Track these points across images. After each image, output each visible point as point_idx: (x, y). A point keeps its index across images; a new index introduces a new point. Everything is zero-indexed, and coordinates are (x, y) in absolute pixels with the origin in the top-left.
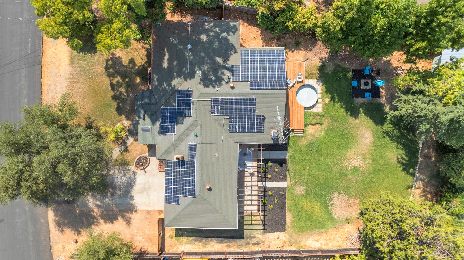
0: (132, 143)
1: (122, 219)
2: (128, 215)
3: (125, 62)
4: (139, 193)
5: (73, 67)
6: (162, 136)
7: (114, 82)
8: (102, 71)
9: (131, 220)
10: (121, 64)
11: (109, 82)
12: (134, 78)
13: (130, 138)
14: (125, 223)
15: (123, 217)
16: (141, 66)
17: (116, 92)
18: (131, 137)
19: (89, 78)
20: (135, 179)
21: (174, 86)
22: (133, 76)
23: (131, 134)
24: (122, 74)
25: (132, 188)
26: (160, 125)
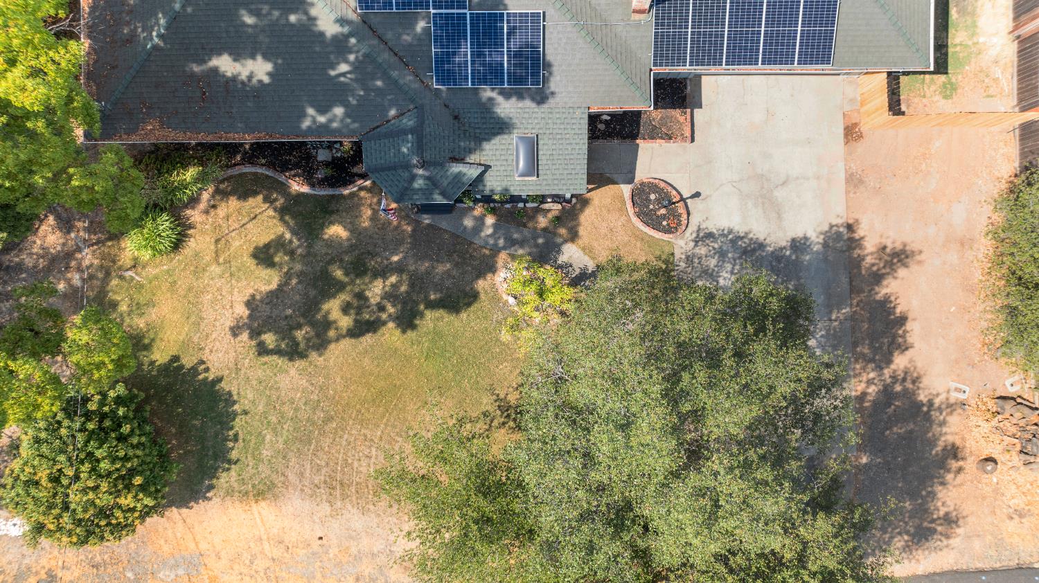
0: (584, 249)
1: (885, 283)
2: (869, 260)
3: (267, 281)
4: (779, 217)
5: (286, 484)
6: (554, 85)
7: (345, 322)
8: (301, 372)
9: (890, 246)
10: (274, 297)
11: (346, 343)
12: (330, 243)
13: (562, 259)
14: (902, 272)
15: (877, 278)
16: (282, 219)
17: (384, 316)
18: (559, 252)
19: (329, 419)
20: (723, 235)
21: (342, 21)
22: (319, 247)
23: (550, 252)
24: (312, 293)
25: (761, 246)
26: (507, 95)
